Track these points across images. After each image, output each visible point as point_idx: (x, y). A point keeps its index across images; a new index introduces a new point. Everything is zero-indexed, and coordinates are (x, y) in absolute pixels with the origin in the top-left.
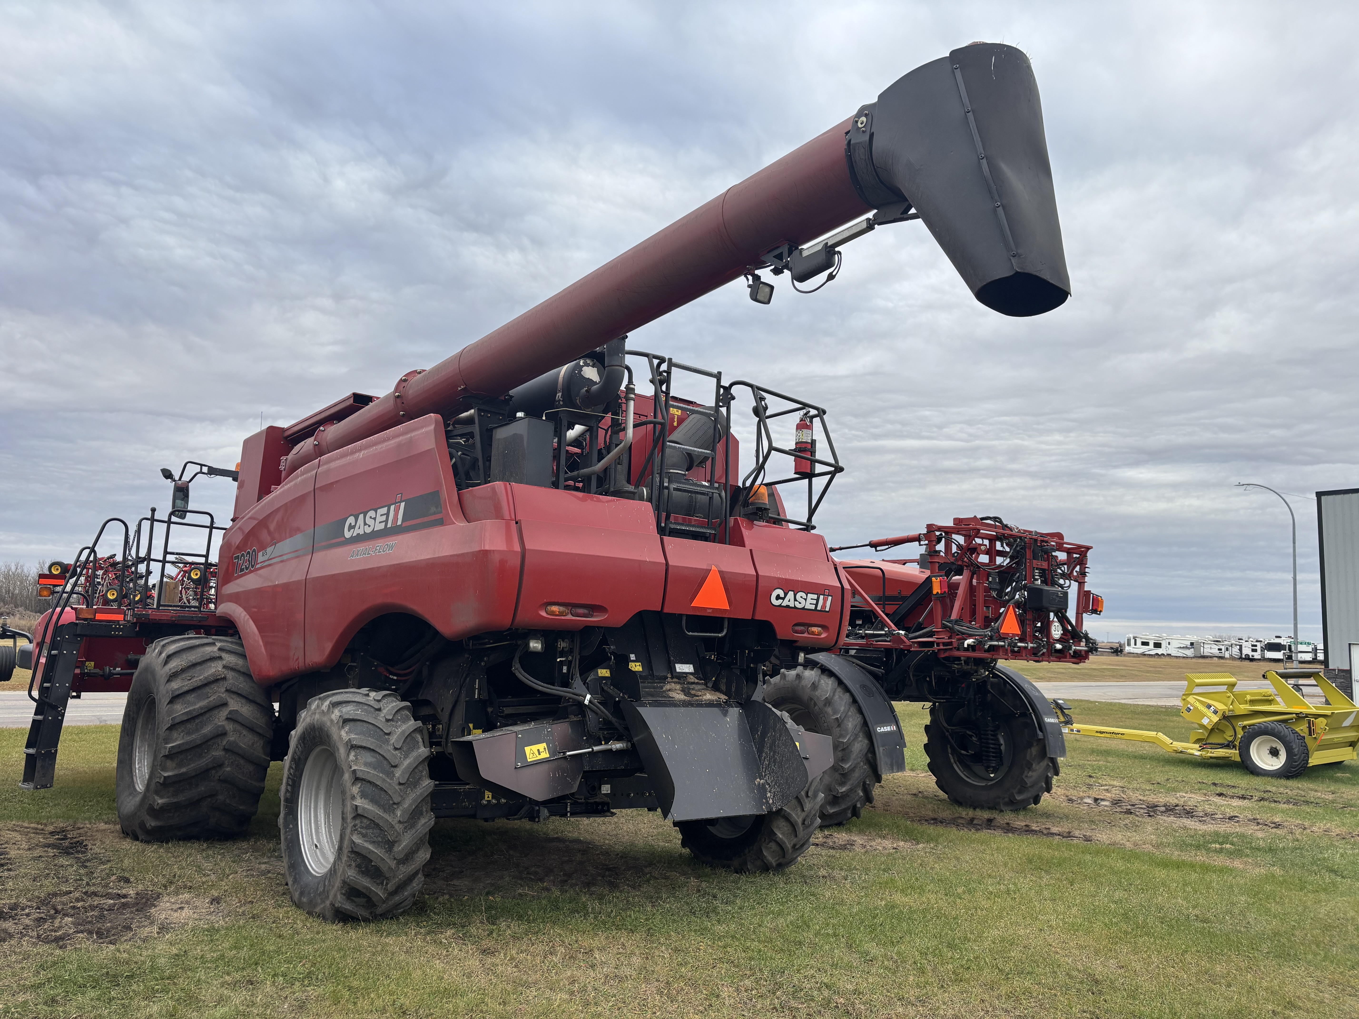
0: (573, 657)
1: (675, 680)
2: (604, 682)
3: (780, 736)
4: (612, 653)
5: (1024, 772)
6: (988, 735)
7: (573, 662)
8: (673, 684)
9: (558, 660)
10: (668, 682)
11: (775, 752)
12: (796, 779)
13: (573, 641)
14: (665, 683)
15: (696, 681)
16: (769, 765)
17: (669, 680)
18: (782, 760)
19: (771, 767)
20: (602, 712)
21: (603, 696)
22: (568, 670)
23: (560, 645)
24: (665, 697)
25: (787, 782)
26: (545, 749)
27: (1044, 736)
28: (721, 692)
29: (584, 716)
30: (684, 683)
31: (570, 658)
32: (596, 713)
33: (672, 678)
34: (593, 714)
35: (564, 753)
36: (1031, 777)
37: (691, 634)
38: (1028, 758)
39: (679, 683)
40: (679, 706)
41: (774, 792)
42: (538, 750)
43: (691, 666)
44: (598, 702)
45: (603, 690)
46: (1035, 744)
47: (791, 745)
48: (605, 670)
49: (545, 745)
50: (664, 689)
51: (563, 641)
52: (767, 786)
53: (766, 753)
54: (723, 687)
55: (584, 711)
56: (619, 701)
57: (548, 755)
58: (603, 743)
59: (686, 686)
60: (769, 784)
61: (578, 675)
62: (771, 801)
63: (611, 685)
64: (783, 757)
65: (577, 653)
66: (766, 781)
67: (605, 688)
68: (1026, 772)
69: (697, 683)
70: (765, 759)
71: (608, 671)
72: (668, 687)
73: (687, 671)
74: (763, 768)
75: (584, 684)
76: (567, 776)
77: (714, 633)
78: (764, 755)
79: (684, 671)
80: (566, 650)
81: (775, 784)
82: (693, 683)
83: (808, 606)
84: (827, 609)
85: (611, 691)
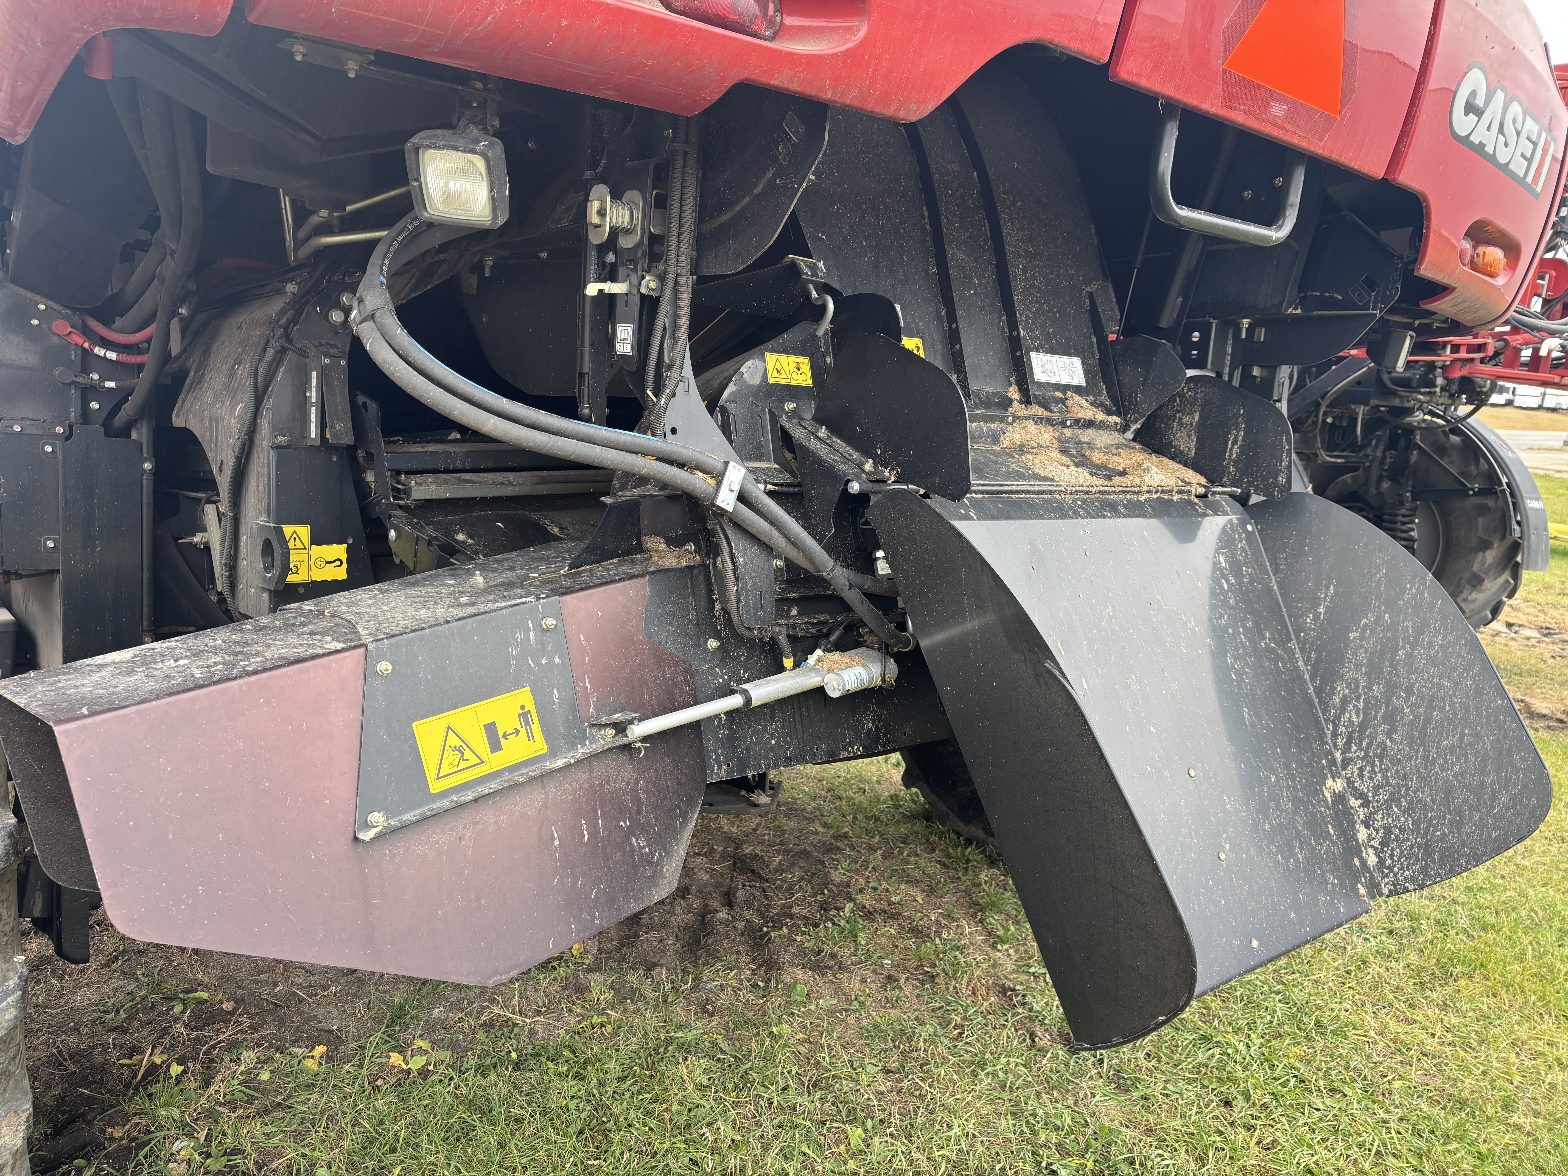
0: (662, 279)
1: (1037, 410)
2: (790, 406)
3: (1419, 631)
4: (825, 288)
5: (1461, 592)
6: (1395, 523)
7: (665, 307)
8: (1031, 426)
9: (592, 289)
10: (1016, 418)
11: (1391, 687)
12: (1494, 797)
13: (661, 203)
14: (1003, 420)
15: (1100, 416)
16: (1363, 727)
17: (1017, 408)
18: (1428, 719)
19: (1373, 738)
20: (792, 541)
21: (785, 466)
22: (643, 341)
23: (601, 213)
24: (1019, 476)
25: (1446, 801)
26: (525, 716)
27: (1522, 532)
28: (1178, 457)
29: (713, 550)
30: (1063, 424)
31: (649, 284)
32: (768, 548)
33: (1027, 400)
34: (753, 550)
35: (621, 728)
36: (1475, 600)
38: (1475, 568)
39: (1049, 422)
40: (1076, 515)
41: (1388, 830)
42: (491, 729)
43: (1077, 362)
44: (770, 494)
45: (785, 439)
46: (1495, 546)
47: (1469, 668)
48: (793, 359)
49: (524, 697)
50: (1005, 442)
51: (616, 196)
52: (1354, 803)
53: (1354, 685)
54: (1187, 443)
55: (709, 535)
56: (863, 498)
57: (540, 746)
58: (788, 662)
59: (1068, 433)
60: (1361, 795)
61: (688, 370)
62: (1372, 860)
63: (820, 420)
64: (1430, 707)
65: (684, 260)
66: (1350, 782)
67: (798, 433)
68: (1465, 592)
69: (1102, 426)
70: (1345, 701)
71: (805, 363)
72: (1014, 435)
73: (1064, 379)
74: (1335, 735)
75: (711, 409)
76: (630, 832)
78: (1342, 689)
79: (1056, 380)
80: (626, 242)
81: (1394, 799)
82: (1090, 424)
83: (1516, 163)
84: (1540, 185)
85: (821, 450)
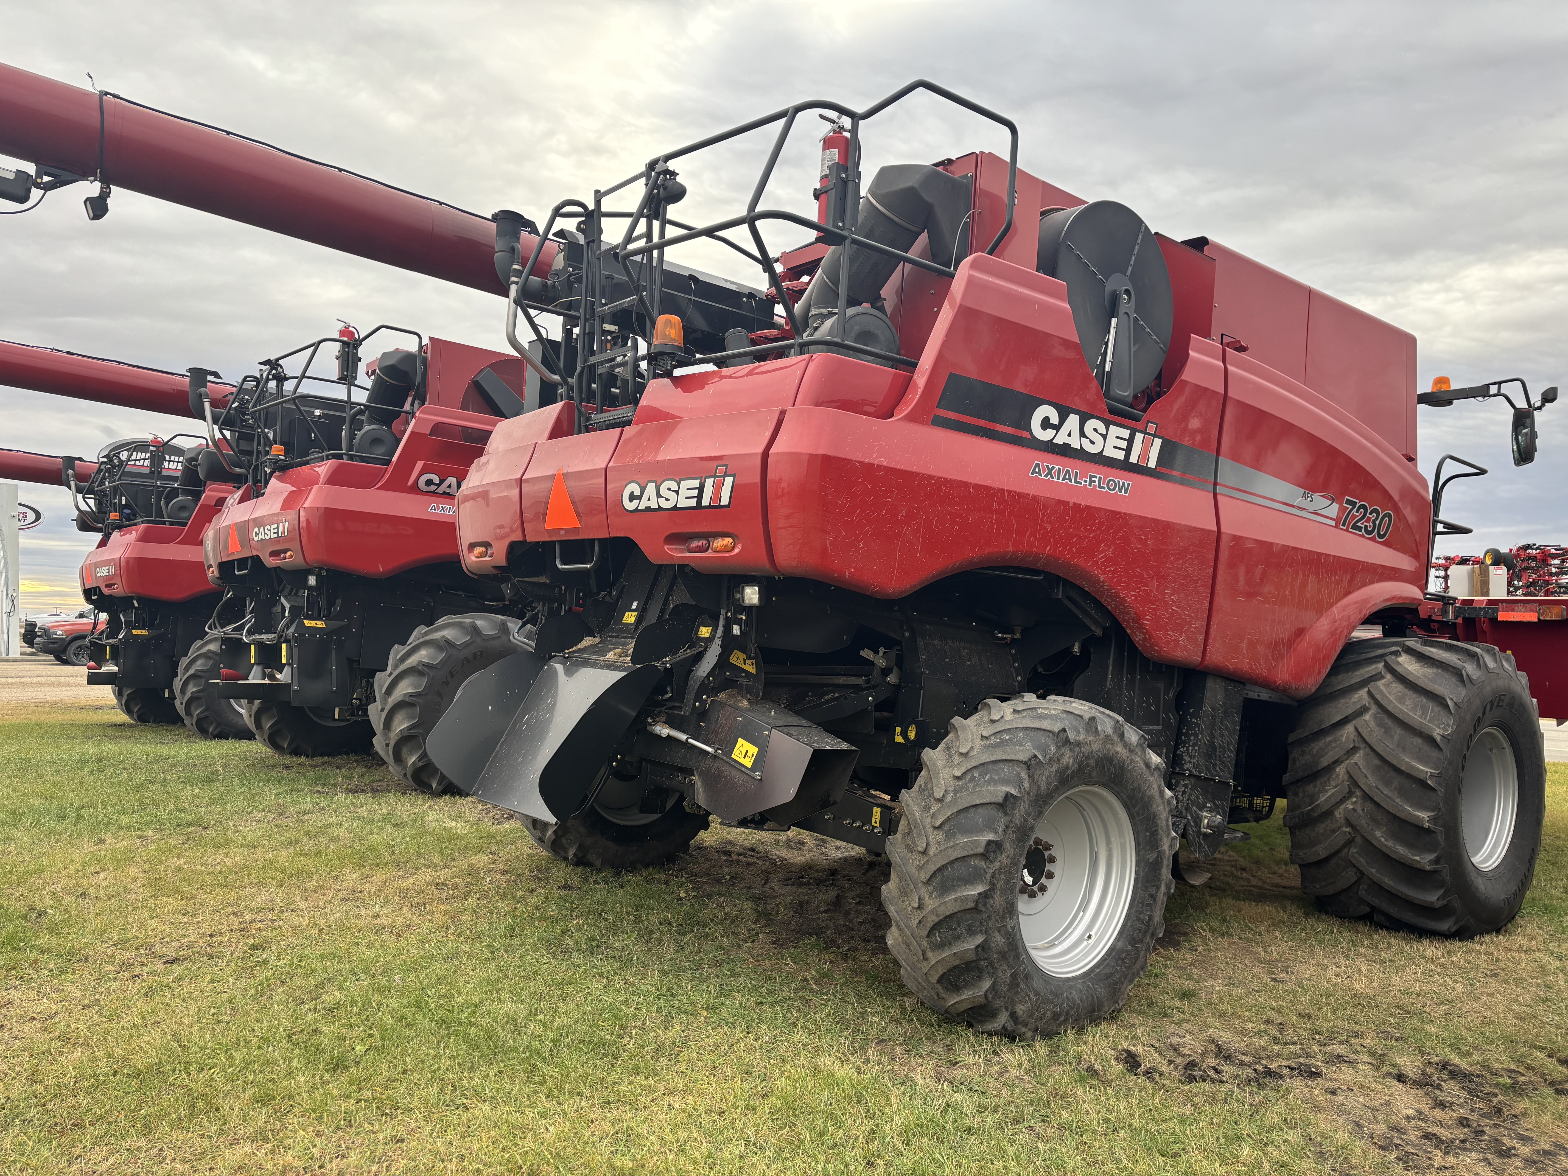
37: (564, 567)
77: (582, 563)
83: (683, 503)
84: (725, 501)
